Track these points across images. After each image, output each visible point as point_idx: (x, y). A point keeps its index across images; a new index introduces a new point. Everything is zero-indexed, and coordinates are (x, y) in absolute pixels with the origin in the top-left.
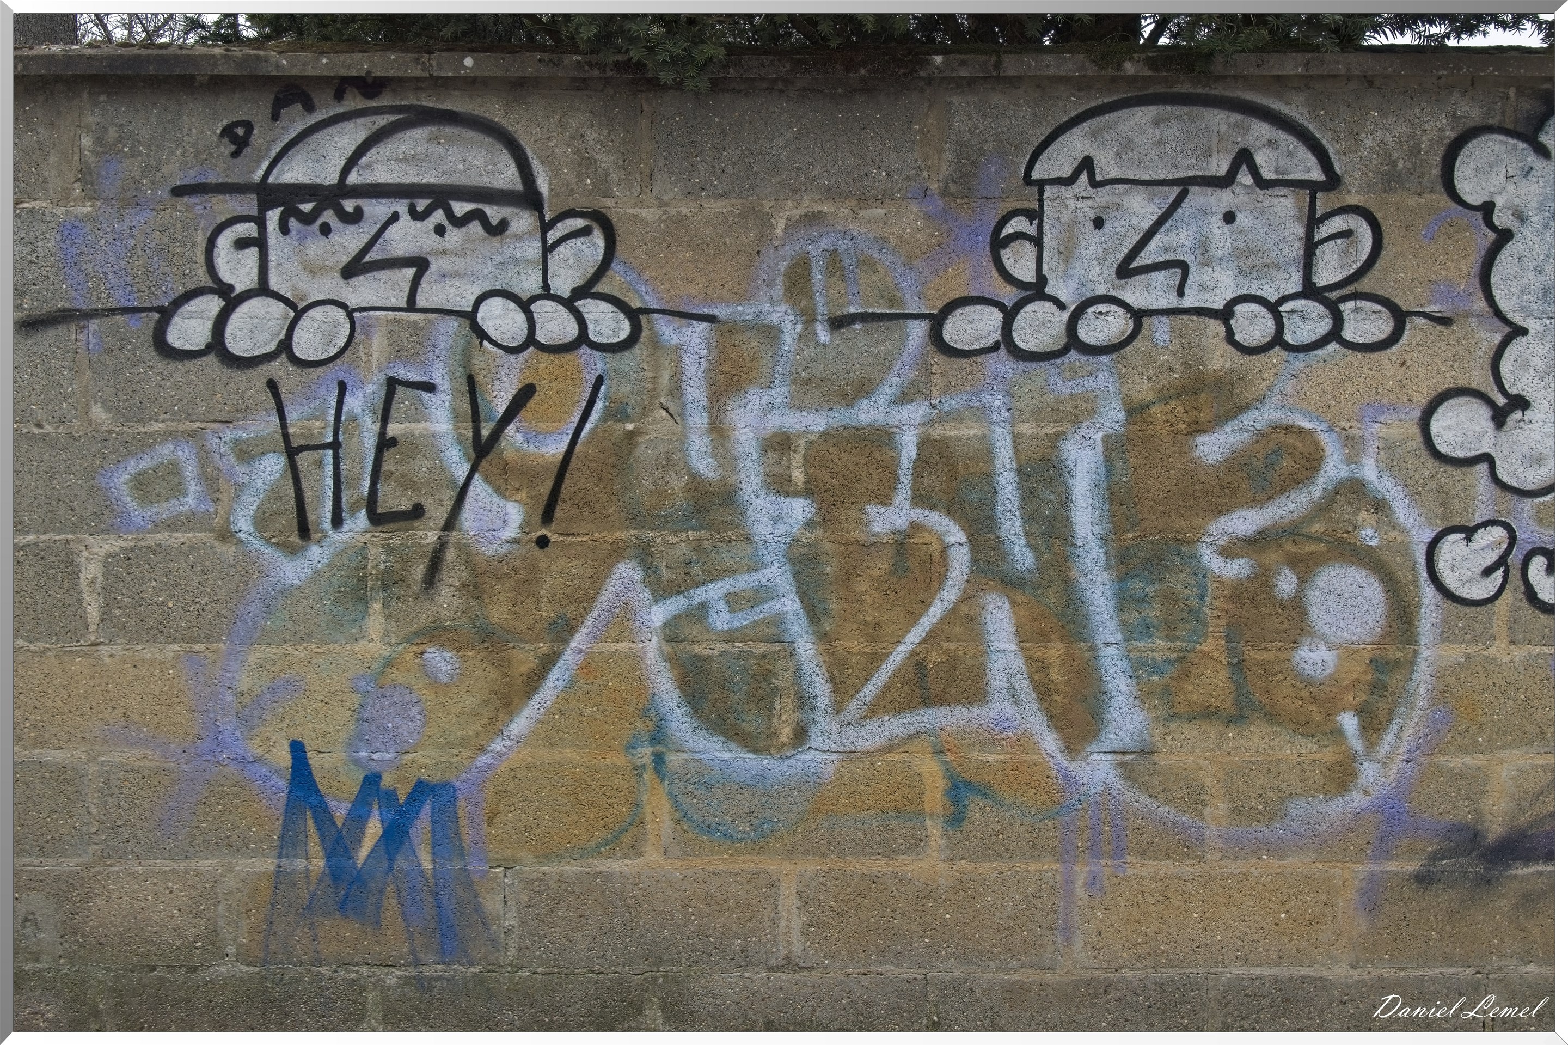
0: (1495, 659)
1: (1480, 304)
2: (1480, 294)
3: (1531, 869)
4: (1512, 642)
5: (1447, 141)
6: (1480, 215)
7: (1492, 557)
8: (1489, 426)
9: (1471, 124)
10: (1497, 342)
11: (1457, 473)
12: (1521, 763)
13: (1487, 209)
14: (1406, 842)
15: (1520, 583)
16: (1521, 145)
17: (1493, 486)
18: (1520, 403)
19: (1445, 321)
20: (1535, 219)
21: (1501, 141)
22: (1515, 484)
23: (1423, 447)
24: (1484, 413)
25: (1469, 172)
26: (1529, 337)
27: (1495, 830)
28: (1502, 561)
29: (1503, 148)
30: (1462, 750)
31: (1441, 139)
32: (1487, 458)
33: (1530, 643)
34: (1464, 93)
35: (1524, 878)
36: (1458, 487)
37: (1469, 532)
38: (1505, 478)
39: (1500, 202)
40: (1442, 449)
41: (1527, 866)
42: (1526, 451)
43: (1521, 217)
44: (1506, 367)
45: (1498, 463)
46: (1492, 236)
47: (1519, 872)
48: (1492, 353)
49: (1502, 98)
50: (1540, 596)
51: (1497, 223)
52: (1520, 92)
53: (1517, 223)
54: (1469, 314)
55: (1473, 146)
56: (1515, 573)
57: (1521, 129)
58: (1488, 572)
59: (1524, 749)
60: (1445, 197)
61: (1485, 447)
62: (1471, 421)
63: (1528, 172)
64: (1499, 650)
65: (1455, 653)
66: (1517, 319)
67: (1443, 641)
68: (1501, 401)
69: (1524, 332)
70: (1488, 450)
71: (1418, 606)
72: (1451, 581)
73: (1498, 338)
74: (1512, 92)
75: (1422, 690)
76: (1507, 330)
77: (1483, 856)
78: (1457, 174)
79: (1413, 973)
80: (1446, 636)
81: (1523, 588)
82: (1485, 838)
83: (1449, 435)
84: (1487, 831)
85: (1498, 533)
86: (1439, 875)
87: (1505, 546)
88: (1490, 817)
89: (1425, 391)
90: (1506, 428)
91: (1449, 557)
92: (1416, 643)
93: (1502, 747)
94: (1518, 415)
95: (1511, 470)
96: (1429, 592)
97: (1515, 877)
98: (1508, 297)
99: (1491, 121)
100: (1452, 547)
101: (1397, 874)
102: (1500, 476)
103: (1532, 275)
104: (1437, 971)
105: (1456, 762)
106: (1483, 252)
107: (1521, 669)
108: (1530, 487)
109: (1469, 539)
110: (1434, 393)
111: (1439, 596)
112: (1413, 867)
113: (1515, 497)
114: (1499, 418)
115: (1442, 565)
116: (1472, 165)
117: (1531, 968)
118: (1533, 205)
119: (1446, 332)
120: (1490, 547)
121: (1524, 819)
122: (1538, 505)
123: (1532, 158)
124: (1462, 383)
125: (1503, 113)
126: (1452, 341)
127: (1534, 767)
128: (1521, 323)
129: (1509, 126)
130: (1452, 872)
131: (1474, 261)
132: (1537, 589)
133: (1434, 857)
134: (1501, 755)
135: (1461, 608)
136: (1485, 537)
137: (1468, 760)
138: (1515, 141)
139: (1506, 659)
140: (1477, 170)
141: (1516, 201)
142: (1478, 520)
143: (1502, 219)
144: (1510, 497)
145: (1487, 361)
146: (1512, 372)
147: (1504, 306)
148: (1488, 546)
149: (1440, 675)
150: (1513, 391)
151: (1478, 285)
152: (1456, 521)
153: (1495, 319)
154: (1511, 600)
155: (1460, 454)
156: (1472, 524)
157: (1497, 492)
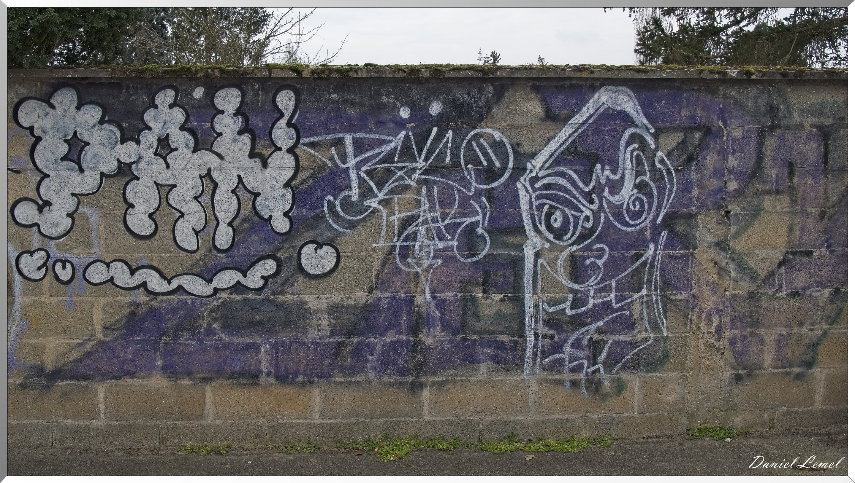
0: (44, 302)
1: (31, 165)
2: (30, 161)
3: (65, 383)
4: (51, 296)
5: (14, 103)
6: (28, 131)
7: (41, 263)
8: (37, 212)
9: (23, 96)
10: (38, 180)
11: (26, 230)
12: (57, 342)
13: (31, 129)
14: (15, 372)
15: (52, 273)
16: (44, 104)
17: (40, 235)
18: (48, 203)
19: (18, 172)
20: (50, 132)
21: (35, 103)
22: (48, 235)
23: (12, 220)
24: (35, 207)
25: (23, 115)
26: (50, 178)
27: (49, 367)
28: (45, 264)
29: (36, 105)
30: (35, 337)
31: (12, 102)
32: (37, 225)
33: (58, 296)
34: (20, 84)
35: (62, 386)
36: (26, 236)
37: (31, 253)
38: (44, 233)
39: (36, 126)
40: (19, 221)
41: (63, 381)
42: (52, 222)
43: (44, 132)
44: (42, 190)
45: (41, 227)
46: (34, 139)
47: (60, 384)
48: (36, 185)
49: (35, 86)
50: (60, 278)
51: (35, 134)
52: (42, 84)
53: (43, 134)
54: (27, 169)
55: (25, 105)
56: (50, 269)
57: (43, 98)
58: (39, 268)
59: (58, 336)
60: (15, 124)
61: (36, 221)
62: (30, 210)
63: (47, 114)
64: (46, 299)
65: (29, 300)
66: (45, 171)
67: (24, 295)
68: (41, 203)
69: (48, 176)
70: (37, 222)
71: (14, 281)
72: (25, 272)
73: (38, 178)
74: (39, 84)
75: (17, 314)
76: (42, 175)
77: (46, 377)
78: (19, 115)
79: (23, 422)
80: (25, 293)
81: (53, 275)
82: (46, 370)
83: (22, 216)
84: (46, 368)
85: (42, 253)
86: (29, 384)
87: (46, 258)
88: (47, 363)
89: (12, 199)
90: (43, 213)
91: (24, 262)
92: (14, 296)
93: (50, 336)
94: (47, 208)
95: (46, 229)
96: (17, 276)
97: (59, 386)
98: (41, 163)
99: (31, 95)
100: (25, 259)
101: (13, 384)
102: (42, 231)
103: (50, 154)
104: (32, 421)
105: (33, 341)
106: (30, 145)
107: (55, 306)
108: (54, 236)
109: (31, 256)
110: (15, 200)
111: (21, 278)
112: (19, 381)
113: (48, 240)
114: (40, 209)
115: (22, 266)
116: (25, 112)
117: (68, 421)
118: (49, 127)
119: (18, 176)
120: (40, 259)
121: (60, 364)
122: (58, 243)
123: (48, 109)
124: (25, 196)
125: (36, 92)
126: (21, 180)
127: (63, 343)
128: (47, 173)
129: (38, 97)
130: (34, 383)
131: (28, 149)
132: (59, 275)
133: (27, 378)
134: (49, 339)
135: (30, 282)
136: (37, 255)
137: (37, 340)
138: (41, 103)
139: (49, 302)
140: (27, 114)
141: (43, 126)
142: (35, 249)
143: (37, 133)
144: (46, 239)
145: (35, 187)
146: (44, 192)
147: (40, 166)
148: (39, 259)
149: (24, 308)
150: (45, 199)
151: (29, 158)
152: (27, 249)
153: (37, 171)
154: (49, 279)
155: (26, 223)
156: (32, 250)
157: (41, 238)
